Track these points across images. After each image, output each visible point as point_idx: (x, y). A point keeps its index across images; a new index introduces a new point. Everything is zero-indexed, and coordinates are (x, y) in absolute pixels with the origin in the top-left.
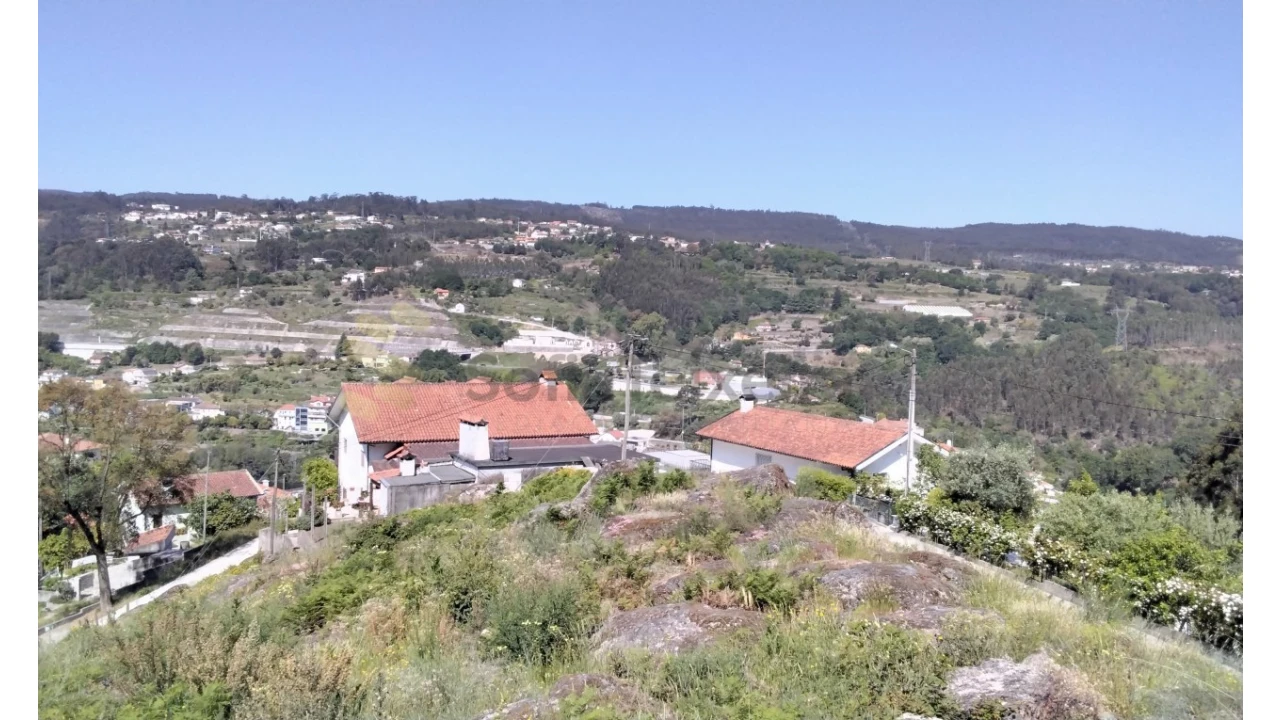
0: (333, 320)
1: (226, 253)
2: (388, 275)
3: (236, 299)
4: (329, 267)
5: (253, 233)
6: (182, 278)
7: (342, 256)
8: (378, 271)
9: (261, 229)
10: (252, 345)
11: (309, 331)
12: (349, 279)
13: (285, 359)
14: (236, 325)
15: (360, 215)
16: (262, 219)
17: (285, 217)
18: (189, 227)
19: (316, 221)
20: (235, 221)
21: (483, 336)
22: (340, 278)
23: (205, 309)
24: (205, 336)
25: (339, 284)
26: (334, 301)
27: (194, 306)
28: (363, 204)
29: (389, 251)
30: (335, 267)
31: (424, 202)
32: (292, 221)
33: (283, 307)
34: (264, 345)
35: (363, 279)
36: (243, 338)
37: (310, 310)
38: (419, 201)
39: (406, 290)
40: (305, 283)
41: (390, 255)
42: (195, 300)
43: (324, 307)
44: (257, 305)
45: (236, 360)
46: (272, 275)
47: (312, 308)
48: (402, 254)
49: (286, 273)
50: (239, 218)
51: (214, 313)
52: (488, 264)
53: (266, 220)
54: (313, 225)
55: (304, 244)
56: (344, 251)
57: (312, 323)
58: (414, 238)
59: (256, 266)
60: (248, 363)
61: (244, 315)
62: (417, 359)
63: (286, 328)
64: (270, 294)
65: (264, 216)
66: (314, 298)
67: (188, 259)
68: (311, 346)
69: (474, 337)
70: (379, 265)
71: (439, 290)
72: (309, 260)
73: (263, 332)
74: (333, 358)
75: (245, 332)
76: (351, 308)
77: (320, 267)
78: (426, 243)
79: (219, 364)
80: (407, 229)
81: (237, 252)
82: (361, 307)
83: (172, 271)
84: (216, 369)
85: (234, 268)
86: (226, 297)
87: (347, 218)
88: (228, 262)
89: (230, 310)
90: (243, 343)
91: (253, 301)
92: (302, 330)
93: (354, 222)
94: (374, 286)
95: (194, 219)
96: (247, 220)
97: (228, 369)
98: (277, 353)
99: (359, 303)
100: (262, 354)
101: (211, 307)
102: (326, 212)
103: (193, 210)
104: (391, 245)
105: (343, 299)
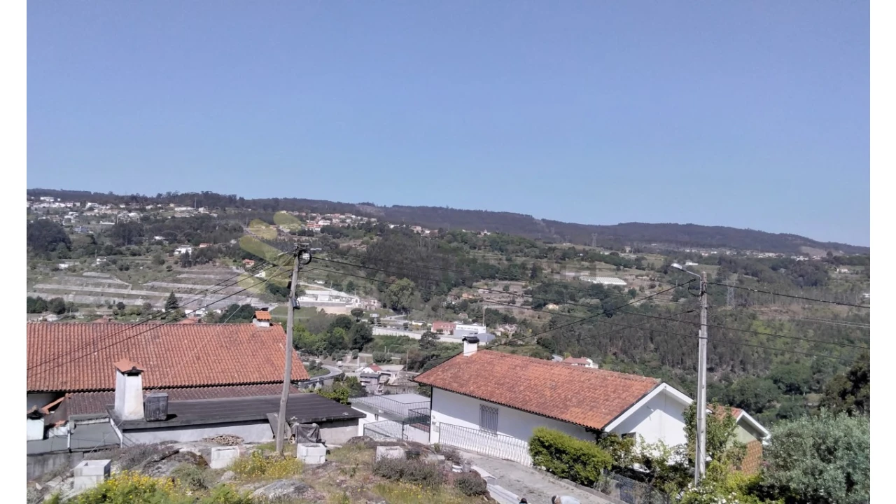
0: (165, 281)
1: (90, 232)
2: (209, 249)
3: (93, 265)
4: (166, 243)
5: (113, 218)
6: (54, 250)
7: (176, 236)
8: (202, 246)
9: (120, 215)
10: (103, 300)
11: (147, 290)
12: (180, 252)
13: (127, 310)
14: (92, 284)
15: (193, 207)
16: (121, 208)
17: (137, 207)
18: (66, 213)
19: (161, 211)
20: (100, 209)
21: (278, 294)
22: (173, 251)
23: (69, 273)
24: (68, 293)
25: (172, 255)
26: (167, 268)
27: (62, 270)
28: (196, 199)
29: (211, 232)
30: (170, 243)
31: (242, 199)
32: (142, 210)
33: (128, 272)
34: (111, 300)
35: (190, 252)
36: (96, 294)
37: (149, 274)
38: (238, 198)
39: (222, 259)
40: (147, 254)
41: (212, 235)
42: (62, 266)
43: (159, 272)
44: (109, 270)
45: (90, 311)
46: (124, 248)
47: (150, 273)
48: (221, 234)
49: (134, 247)
50: (104, 207)
51: (76, 276)
52: (286, 243)
53: (123, 209)
54: (158, 214)
55: (148, 227)
56: (176, 232)
57: (150, 284)
58: (232, 223)
59: (111, 241)
60: (98, 313)
61: (99, 277)
62: (227, 311)
63: (130, 287)
64: (119, 262)
65: (122, 206)
66: (152, 265)
67: (60, 236)
68: (148, 301)
69: (272, 295)
70: (204, 242)
71: (247, 260)
72: (151, 237)
73: (112, 290)
74: (164, 310)
75: (99, 290)
76: (180, 273)
77: (159, 243)
78: (240, 227)
79: (77, 314)
80: (228, 217)
81: (99, 231)
82: (187, 272)
83: (47, 244)
84: (74, 317)
85: (94, 243)
86: (87, 264)
87: (184, 209)
88: (90, 238)
89: (89, 274)
90: (96, 298)
91: (106, 267)
92: (141, 289)
93: (189, 212)
94: (198, 257)
95: (70, 208)
96: (109, 209)
97: (83, 317)
98: (121, 306)
99: (186, 269)
100: (110, 307)
101: (74, 271)
102: (169, 204)
103: (70, 201)
104: (215, 227)
105: (174, 266)
